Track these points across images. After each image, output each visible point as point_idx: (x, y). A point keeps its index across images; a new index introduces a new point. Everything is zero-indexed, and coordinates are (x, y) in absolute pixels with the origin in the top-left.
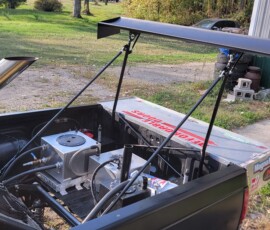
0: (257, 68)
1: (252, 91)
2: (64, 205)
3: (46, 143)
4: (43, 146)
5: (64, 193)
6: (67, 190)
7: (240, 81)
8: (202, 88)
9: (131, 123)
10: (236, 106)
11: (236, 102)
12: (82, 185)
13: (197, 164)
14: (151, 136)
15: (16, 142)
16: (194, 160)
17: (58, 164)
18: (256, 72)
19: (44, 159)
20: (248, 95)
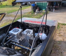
0: (38, 7)
1: (39, 12)
2: (19, 45)
3: (10, 33)
4: (10, 34)
5: (19, 42)
6: (19, 41)
7: (36, 10)
8: (30, 13)
9: (26, 23)
10: (37, 15)
11: (37, 14)
12: (21, 39)
13: (44, 28)
14: (32, 25)
15: (3, 35)
16: (43, 27)
17: (15, 37)
18: (39, 8)
19: (11, 37)
20: (38, 12)
